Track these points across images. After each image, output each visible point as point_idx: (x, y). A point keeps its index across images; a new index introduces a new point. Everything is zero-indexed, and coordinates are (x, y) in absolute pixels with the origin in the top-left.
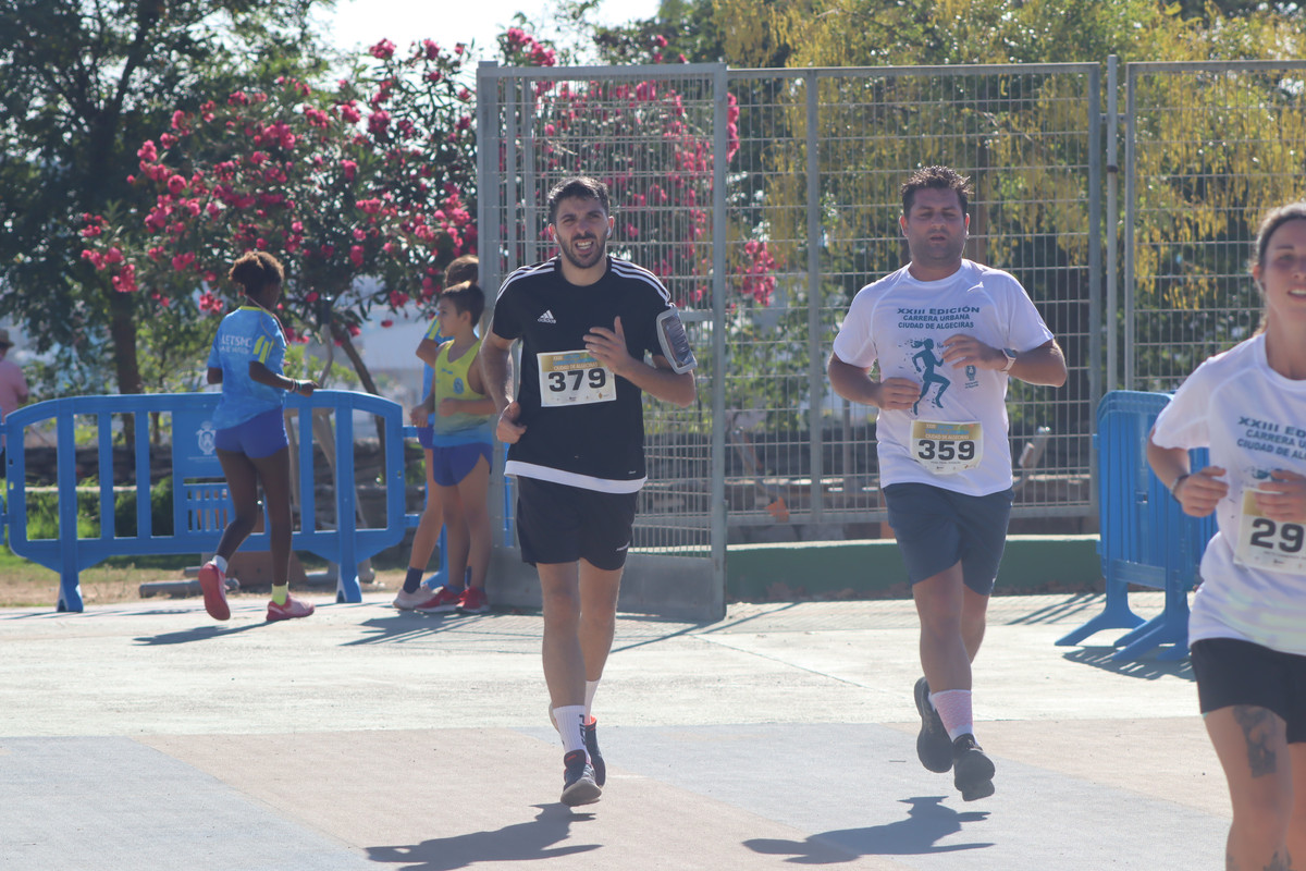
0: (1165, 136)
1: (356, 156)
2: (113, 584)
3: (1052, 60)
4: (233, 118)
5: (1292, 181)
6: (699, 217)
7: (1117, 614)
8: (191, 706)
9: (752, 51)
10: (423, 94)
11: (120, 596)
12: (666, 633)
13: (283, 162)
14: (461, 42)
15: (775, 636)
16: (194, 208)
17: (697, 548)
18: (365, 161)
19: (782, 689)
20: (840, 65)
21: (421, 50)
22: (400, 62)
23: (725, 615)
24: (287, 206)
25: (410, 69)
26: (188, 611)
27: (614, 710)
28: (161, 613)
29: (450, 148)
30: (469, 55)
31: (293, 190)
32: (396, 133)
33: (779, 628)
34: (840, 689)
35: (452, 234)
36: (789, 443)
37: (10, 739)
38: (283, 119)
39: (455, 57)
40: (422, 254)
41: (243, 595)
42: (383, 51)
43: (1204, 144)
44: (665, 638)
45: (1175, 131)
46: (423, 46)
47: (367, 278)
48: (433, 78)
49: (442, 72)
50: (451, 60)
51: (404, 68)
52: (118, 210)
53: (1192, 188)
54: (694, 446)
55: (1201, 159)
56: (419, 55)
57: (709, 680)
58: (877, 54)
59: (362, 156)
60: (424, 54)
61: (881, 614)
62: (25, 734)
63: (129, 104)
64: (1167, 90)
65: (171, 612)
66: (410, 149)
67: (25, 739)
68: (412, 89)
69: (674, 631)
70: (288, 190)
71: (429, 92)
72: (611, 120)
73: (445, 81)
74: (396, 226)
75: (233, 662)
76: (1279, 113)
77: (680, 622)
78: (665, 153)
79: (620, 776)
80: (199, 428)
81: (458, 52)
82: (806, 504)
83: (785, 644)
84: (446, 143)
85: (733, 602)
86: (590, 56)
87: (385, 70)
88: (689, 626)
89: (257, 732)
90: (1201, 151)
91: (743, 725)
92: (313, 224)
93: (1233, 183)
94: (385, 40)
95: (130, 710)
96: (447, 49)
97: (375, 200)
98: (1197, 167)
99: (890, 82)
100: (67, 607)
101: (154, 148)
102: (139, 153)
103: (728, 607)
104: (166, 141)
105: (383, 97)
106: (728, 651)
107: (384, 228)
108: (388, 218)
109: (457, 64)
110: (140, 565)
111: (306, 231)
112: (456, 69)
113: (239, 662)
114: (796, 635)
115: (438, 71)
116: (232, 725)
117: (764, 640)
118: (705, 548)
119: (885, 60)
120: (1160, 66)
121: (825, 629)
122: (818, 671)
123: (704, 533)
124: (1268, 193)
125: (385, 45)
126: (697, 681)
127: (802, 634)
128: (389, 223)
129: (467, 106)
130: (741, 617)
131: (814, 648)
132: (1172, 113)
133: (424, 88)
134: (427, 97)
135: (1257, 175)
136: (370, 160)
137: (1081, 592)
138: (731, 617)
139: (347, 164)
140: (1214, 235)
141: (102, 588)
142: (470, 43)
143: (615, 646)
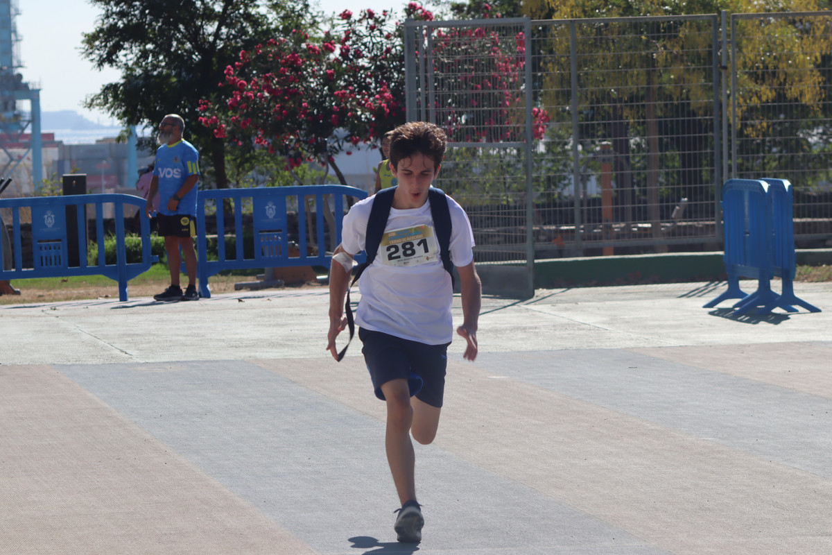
0: (744, 50)
1: (334, 68)
2: (220, 284)
3: (688, 13)
4: (270, 51)
5: (809, 73)
6: (507, 95)
7: (734, 292)
8: (272, 345)
9: (536, 12)
10: (367, 36)
11: (225, 290)
12: (506, 305)
13: (297, 73)
14: (386, 9)
15: (560, 305)
16: (251, 96)
17: (519, 262)
18: (338, 70)
19: (568, 332)
20: (579, 17)
21: (365, 14)
22: (355, 21)
23: (534, 294)
24: (299, 94)
25: (360, 24)
26: (263, 297)
27: (485, 344)
28: (250, 298)
29: (382, 63)
30: (390, 16)
31: (302, 85)
32: (353, 56)
33: (561, 302)
34: (597, 331)
35: (384, 107)
36: (552, 209)
37: (185, 362)
38: (295, 51)
39: (383, 17)
40: (368, 116)
41: (286, 288)
42: (346, 16)
43: (764, 55)
44: (505, 307)
45: (750, 48)
46: (366, 12)
47: (341, 129)
48: (372, 28)
49: (377, 25)
50: (380, 20)
51: (357, 24)
52: (216, 97)
53: (759, 76)
54: (510, 211)
55: (763, 62)
56: (364, 17)
57: (531, 328)
58: (599, 12)
59: (337, 68)
60: (367, 16)
61: (612, 293)
62: (192, 359)
63: (220, 45)
64: (745, 28)
65: (254, 297)
66: (360, 64)
67: (193, 361)
68: (361, 34)
69: (509, 304)
70: (300, 86)
71: (370, 35)
72: (463, 47)
73: (378, 30)
74: (354, 103)
75: (290, 322)
76: (802, 39)
77: (512, 299)
78: (491, 64)
79: (494, 377)
80: (267, 205)
81: (384, 15)
82: (573, 238)
83: (566, 309)
84: (380, 61)
85: (538, 288)
86: (449, 16)
87: (348, 25)
88: (516, 301)
89: (308, 357)
90: (763, 58)
91: (552, 351)
92: (313, 104)
93: (779, 74)
94: (346, 10)
95: (242, 347)
96: (378, 14)
97: (343, 91)
98: (761, 66)
99: (606, 25)
100: (202, 295)
101: (232, 69)
102: (225, 72)
103: (536, 291)
104: (238, 66)
105: (347, 38)
106: (537, 313)
107: (348, 105)
108: (350, 99)
109: (384, 21)
110: (235, 274)
111: (309, 107)
112: (383, 23)
113: (293, 322)
114: (571, 305)
115: (375, 24)
116: (295, 354)
117: (555, 307)
118: (524, 262)
119: (603, 15)
120: (742, 16)
121: (585, 301)
122: (585, 322)
123: (523, 254)
124: (797, 79)
125: (347, 12)
126: (525, 328)
127: (574, 304)
128: (351, 102)
129: (389, 42)
130: (542, 296)
131: (582, 311)
132: (747, 39)
133: (367, 34)
134: (369, 38)
135: (791, 70)
136: (341, 70)
137: (712, 281)
138: (537, 296)
139: (329, 71)
140: (770, 101)
141: (215, 285)
142: (390, 10)
143: (481, 311)
